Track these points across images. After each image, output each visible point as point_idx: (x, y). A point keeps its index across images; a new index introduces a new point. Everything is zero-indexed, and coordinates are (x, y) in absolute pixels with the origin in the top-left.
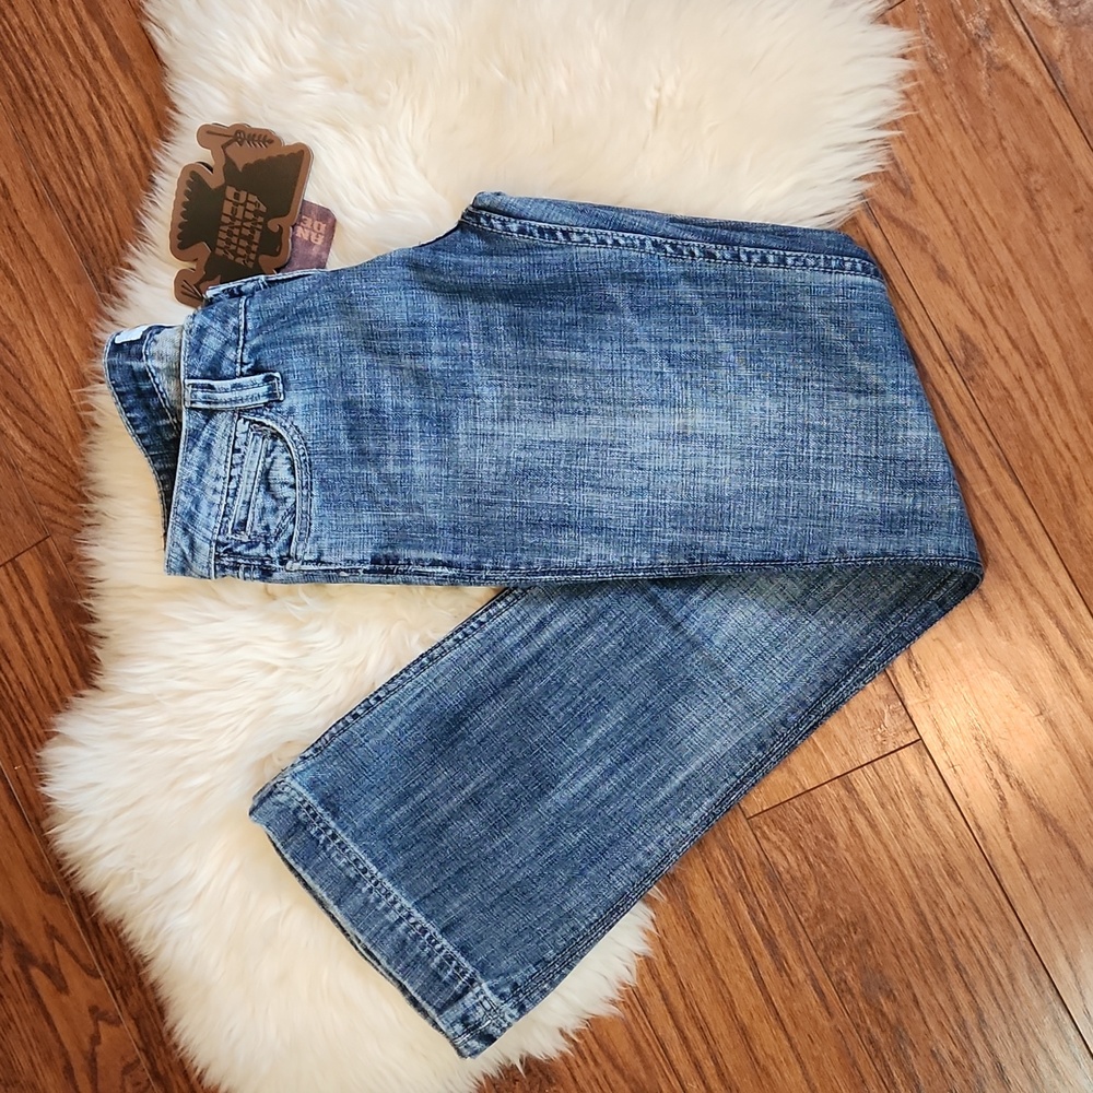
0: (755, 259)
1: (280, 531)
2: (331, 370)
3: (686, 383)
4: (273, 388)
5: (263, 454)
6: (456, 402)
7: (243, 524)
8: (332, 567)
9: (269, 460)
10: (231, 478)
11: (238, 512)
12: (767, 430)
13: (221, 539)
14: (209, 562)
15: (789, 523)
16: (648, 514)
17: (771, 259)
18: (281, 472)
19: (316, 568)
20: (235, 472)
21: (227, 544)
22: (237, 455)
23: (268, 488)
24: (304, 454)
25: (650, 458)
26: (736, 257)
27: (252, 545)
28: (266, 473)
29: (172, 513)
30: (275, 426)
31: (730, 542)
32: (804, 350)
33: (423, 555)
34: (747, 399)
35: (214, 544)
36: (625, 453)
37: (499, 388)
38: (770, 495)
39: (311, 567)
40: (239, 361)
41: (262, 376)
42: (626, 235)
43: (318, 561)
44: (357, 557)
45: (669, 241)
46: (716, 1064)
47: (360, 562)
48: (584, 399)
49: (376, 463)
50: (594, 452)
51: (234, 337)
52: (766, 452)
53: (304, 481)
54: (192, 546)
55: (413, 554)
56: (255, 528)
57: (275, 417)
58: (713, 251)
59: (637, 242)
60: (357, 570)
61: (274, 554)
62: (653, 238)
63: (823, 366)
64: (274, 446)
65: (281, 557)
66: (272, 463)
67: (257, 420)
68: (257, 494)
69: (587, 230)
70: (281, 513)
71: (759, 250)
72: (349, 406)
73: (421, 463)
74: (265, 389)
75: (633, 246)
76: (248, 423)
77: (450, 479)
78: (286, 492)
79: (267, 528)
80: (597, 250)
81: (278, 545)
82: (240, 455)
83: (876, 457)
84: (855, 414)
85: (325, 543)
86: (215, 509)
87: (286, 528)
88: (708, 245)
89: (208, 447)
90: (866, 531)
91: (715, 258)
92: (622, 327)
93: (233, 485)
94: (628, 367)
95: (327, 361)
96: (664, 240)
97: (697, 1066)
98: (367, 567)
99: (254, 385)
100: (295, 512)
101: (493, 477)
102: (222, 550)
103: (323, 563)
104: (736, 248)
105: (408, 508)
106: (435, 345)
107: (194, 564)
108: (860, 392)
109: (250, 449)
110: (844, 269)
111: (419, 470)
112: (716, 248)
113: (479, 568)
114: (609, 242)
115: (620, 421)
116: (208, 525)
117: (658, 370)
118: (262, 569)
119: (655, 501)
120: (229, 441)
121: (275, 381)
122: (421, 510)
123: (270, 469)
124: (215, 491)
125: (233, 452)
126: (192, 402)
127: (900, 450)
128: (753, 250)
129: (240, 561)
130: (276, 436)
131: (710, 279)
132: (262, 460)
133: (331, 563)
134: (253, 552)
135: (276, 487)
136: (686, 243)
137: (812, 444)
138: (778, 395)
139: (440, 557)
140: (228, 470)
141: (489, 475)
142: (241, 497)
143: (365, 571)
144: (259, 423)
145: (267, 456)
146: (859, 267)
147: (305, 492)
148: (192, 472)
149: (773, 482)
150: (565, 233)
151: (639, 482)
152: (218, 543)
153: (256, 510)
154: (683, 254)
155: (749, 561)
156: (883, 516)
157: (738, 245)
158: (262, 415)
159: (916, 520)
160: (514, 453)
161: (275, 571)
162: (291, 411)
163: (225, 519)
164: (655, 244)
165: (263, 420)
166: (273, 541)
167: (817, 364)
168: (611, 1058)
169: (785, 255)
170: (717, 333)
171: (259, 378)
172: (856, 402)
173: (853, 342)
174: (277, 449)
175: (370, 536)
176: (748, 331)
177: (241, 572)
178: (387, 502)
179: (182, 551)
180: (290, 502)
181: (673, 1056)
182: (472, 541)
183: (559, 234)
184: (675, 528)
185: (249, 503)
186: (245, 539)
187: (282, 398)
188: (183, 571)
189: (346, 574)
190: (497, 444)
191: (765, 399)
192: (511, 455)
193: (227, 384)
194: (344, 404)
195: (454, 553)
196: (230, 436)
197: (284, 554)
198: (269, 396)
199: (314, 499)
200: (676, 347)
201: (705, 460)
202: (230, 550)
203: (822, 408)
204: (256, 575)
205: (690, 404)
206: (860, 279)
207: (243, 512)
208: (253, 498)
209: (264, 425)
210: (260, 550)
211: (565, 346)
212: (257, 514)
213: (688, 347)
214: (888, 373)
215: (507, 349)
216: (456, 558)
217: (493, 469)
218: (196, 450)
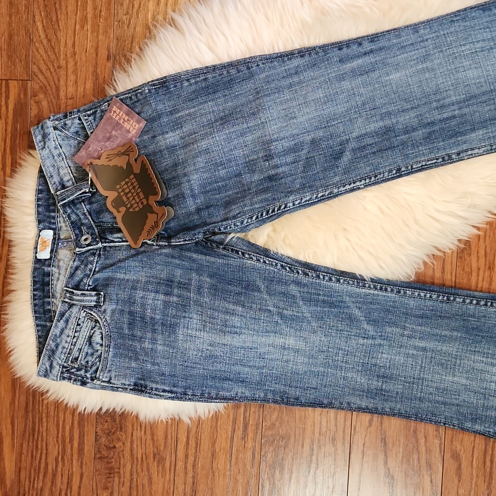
0: (327, 278)
1: (93, 365)
2: (125, 296)
3: (288, 326)
4: (99, 299)
5: (90, 328)
6: (180, 319)
7: (76, 359)
8: (115, 386)
9: (92, 331)
10: (74, 337)
11: (75, 353)
12: (321, 348)
13: (65, 364)
14: (58, 375)
15: (327, 388)
16: (265, 377)
17: (333, 279)
18: (97, 338)
19: (108, 385)
20: (76, 334)
21: (68, 367)
22: (78, 327)
23: (90, 344)
24: (108, 332)
25: (268, 354)
26: (318, 277)
27: (79, 369)
28: (90, 337)
29: (45, 349)
30: (97, 316)
31: (300, 393)
32: (342, 318)
33: (159, 386)
34: (314, 336)
35: (61, 367)
36: (257, 352)
37: (201, 316)
38: (320, 374)
39: (106, 384)
40: (88, 283)
41: (95, 292)
42: (270, 259)
43: (109, 382)
44: (127, 383)
45: (288, 266)
46: (195, 460)
47: (129, 385)
48: (241, 328)
49: (140, 341)
50: (243, 352)
51: (89, 272)
52: (320, 357)
53: (107, 344)
54: (51, 366)
55: (154, 386)
56: (82, 362)
57: (97, 312)
58: (308, 273)
59: (274, 263)
60: (127, 389)
61: (89, 376)
62: (281, 263)
63: (350, 326)
64: (96, 326)
65: (91, 377)
66: (94, 333)
67: (90, 312)
68: (85, 346)
69: (253, 254)
70: (95, 357)
71: (328, 275)
72: (131, 313)
73: (161, 345)
74: (95, 298)
75: (272, 265)
76: (85, 313)
77: (174, 354)
78: (98, 347)
79: (87, 362)
80: (255, 263)
81: (91, 371)
82: (80, 327)
83: (368, 363)
84: (361, 346)
85: (113, 374)
86: (65, 350)
87: (96, 363)
88: (306, 270)
89: (67, 321)
90: (360, 395)
91: (308, 276)
92: (261, 299)
93: (75, 340)
94: (262, 318)
95: (124, 292)
96: (286, 265)
97: (187, 456)
98: (131, 388)
99: (91, 295)
100: (101, 357)
101: (195, 356)
102: (65, 370)
103: (111, 383)
104: (318, 273)
105: (153, 364)
106: (176, 291)
107: (50, 374)
108: (365, 337)
109: (85, 325)
110: (365, 287)
111: (160, 348)
112: (309, 272)
113: (185, 394)
114: (262, 261)
115: (255, 337)
116: (60, 358)
117: (276, 320)
118: (82, 381)
119: (269, 371)
120: (76, 319)
121: (101, 296)
122: (159, 366)
123: (92, 336)
124: (66, 342)
125: (77, 325)
126: (64, 298)
127: (378, 362)
128: (326, 274)
129: (72, 376)
130: (97, 321)
131: (305, 285)
132: (89, 331)
133: (115, 384)
134: (79, 373)
135: (94, 344)
136: (296, 267)
137: (340, 355)
138: (328, 335)
139: (167, 389)
140: (74, 333)
141: (193, 355)
142: (78, 346)
143: (130, 389)
144: (90, 314)
145: (92, 329)
146: (372, 286)
147: (106, 349)
148: (58, 332)
149: (322, 369)
150: (243, 254)
151: (262, 364)
152: (64, 367)
153: (84, 353)
154: (294, 272)
155: (308, 403)
156: (368, 390)
157: (319, 271)
158: (92, 310)
159: (382, 394)
160: (205, 346)
161: (88, 383)
162: (105, 311)
163: (69, 356)
164: (282, 266)
165: (92, 313)
166: (89, 369)
167: (347, 325)
168: (153, 435)
169: (339, 278)
170: (304, 308)
171: (94, 293)
172: (362, 341)
173: (365, 317)
174: (96, 327)
175: (134, 373)
176: (319, 309)
177: (72, 381)
178: (143, 360)
179: (46, 367)
180: (100, 351)
181: (179, 447)
182: (182, 381)
183: (240, 253)
184: (276, 384)
185: (81, 349)
186: (76, 366)
187: (102, 304)
188: (45, 376)
189: (121, 390)
190: (197, 342)
191: (322, 337)
192: (204, 347)
193: (79, 292)
194: (129, 312)
195: (174, 386)
196: (77, 318)
197: (93, 376)
198: (96, 302)
199: (110, 353)
200: (285, 312)
201: (292, 357)
202: (69, 370)
203: (347, 342)
204: (79, 384)
205: (288, 335)
206: (372, 292)
207: (78, 353)
208: (83, 348)
209: (92, 315)
210: (82, 372)
211: (235, 303)
212: (83, 355)
213: (291, 313)
214: (378, 331)
215: (207, 300)
216: (175, 389)
217: (195, 353)
218: (61, 321)
